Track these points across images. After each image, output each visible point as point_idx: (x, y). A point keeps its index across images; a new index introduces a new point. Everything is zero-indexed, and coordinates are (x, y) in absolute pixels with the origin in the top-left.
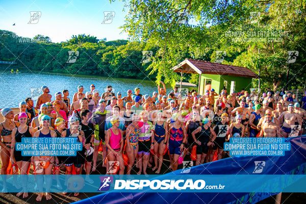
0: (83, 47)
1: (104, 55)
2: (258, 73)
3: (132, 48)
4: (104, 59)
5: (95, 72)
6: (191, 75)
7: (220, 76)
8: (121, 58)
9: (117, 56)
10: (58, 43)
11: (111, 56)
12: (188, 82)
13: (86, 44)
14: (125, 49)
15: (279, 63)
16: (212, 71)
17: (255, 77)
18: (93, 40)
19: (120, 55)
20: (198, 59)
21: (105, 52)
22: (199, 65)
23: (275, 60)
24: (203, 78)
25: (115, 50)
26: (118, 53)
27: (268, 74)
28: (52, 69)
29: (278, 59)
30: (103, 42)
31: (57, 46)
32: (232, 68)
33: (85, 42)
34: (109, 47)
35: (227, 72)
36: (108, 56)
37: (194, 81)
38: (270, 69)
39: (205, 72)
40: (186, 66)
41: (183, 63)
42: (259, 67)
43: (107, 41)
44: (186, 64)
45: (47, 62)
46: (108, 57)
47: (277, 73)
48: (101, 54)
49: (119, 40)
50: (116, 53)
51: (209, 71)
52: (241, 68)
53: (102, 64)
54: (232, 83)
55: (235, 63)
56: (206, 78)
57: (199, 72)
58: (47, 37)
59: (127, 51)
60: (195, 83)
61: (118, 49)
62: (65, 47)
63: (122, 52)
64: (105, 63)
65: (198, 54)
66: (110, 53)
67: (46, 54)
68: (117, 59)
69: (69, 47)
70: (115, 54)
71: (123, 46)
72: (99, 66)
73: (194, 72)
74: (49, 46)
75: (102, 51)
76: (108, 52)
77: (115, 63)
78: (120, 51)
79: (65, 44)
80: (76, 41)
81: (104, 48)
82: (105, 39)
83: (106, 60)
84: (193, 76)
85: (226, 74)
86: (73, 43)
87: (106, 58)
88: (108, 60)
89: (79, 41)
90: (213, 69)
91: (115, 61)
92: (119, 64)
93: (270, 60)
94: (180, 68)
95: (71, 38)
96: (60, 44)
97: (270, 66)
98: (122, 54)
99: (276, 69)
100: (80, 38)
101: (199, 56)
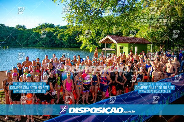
1: (59, 35)
2: (151, 41)
3: (75, 30)
4: (58, 37)
5: (54, 45)
6: (111, 44)
7: (128, 44)
8: (69, 36)
10: (30, 29)
11: (63, 35)
12: (110, 48)
13: (47, 29)
15: (162, 35)
16: (124, 41)
18: (52, 26)
19: (68, 34)
20: (115, 34)
21: (59, 33)
22: (116, 38)
23: (160, 33)
24: (119, 46)
25: (65, 32)
26: (67, 33)
27: (157, 41)
28: (28, 45)
29: (162, 32)
30: (58, 27)
32: (135, 39)
33: (47, 27)
34: (62, 30)
35: (132, 42)
36: (61, 35)
37: (113, 47)
38: (158, 38)
39: (119, 42)
40: (108, 39)
41: (106, 38)
42: (151, 37)
44: (108, 38)
45: (24, 41)
46: (61, 36)
47: (162, 40)
48: (57, 34)
50: (66, 33)
51: (121, 41)
52: (141, 39)
53: (58, 40)
54: (136, 48)
55: (137, 36)
57: (116, 42)
58: (24, 26)
59: (72, 31)
61: (67, 31)
62: (35, 31)
63: (70, 32)
65: (115, 31)
66: (62, 33)
67: (24, 36)
69: (37, 31)
70: (65, 34)
72: (56, 41)
73: (113, 42)
74: (25, 31)
75: (57, 32)
76: (61, 33)
77: (65, 39)
78: (68, 32)
81: (59, 31)
82: (59, 25)
84: (113, 44)
85: (132, 43)
86: (40, 28)
87: (60, 37)
88: (61, 38)
89: (43, 27)
90: (124, 40)
91: (66, 38)
92: (68, 40)
93: (157, 33)
94: (104, 41)
95: (38, 26)
96: (32, 30)
97: (157, 36)
98: (70, 33)
99: (161, 38)
100: (44, 26)
101: (116, 32)
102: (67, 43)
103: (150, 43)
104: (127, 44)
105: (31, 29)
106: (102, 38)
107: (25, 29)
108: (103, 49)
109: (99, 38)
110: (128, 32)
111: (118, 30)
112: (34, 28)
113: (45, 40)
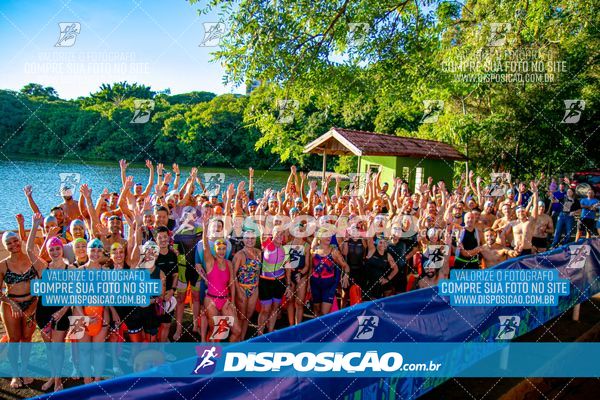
0: (124, 108)
1: (168, 122)
2: (465, 152)
3: (221, 109)
4: (166, 130)
6: (338, 158)
7: (395, 158)
8: (201, 127)
9: (192, 123)
10: (71, 101)
11: (180, 125)
12: (333, 171)
13: (129, 100)
14: (209, 111)
15: (502, 133)
16: (382, 150)
17: (458, 159)
18: (144, 93)
19: (197, 121)
20: (351, 126)
21: (168, 117)
22: (357, 139)
23: (494, 127)
24: (365, 163)
25: (188, 113)
26: (194, 117)
27: (483, 152)
28: (63, 152)
29: (498, 124)
30: (164, 96)
31: (72, 106)
32: (417, 143)
33: (127, 97)
34: (177, 106)
35: (408, 151)
36: (174, 124)
37: (344, 168)
38: (486, 143)
39: (368, 152)
40: (332, 141)
41: (326, 137)
42: (466, 139)
43: (172, 95)
44: (332, 137)
45: (50, 139)
46: (175, 127)
47: (498, 150)
48: (161, 122)
49: (195, 93)
50: (191, 117)
51: (375, 149)
52: (433, 143)
53: (163, 140)
54: (419, 171)
55: (422, 134)
56: (369, 163)
57: (357, 152)
58: (50, 89)
59: (212, 113)
61: (195, 110)
62: (87, 109)
63: (203, 115)
64: (168, 139)
65: (351, 118)
66: (179, 117)
68: (193, 130)
69: (95, 108)
70: (188, 120)
71: (204, 104)
72: (158, 144)
73: (347, 152)
74: (55, 106)
75: (163, 114)
76: (175, 116)
77: (187, 138)
78: (198, 115)
79: (87, 101)
80: (109, 94)
81: (168, 109)
82: (168, 91)
83: (170, 132)
84: (344, 161)
85: (407, 155)
86: (103, 99)
87: (170, 129)
88: (175, 132)
89: (115, 95)
90: (383, 146)
91: (189, 134)
92: (196, 140)
93: (484, 127)
94: (321, 146)
95: (100, 91)
96: (77, 102)
97: (485, 138)
98: (203, 119)
99: (495, 144)
100: (118, 90)
101: (353, 120)
102: (192, 149)
103: (463, 158)
104: (393, 160)
105: (75, 99)
106: (310, 140)
107: (53, 99)
108: (312, 173)
109: (298, 136)
110: (391, 120)
111: (360, 115)
112: (85, 96)
113: (122, 140)
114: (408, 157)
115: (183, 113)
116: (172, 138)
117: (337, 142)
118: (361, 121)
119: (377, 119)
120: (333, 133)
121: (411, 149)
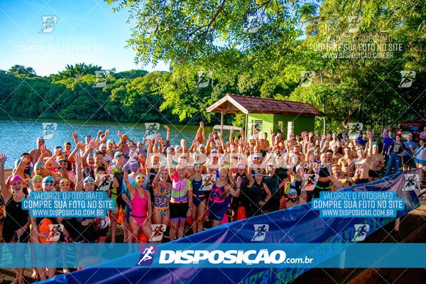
0: (83, 82)
1: (114, 92)
2: (323, 110)
4: (113, 97)
5: (102, 116)
6: (235, 116)
7: (273, 115)
8: (137, 94)
9: (131, 92)
10: (45, 77)
11: (122, 94)
12: (231, 125)
13: (86, 76)
14: (143, 83)
15: (348, 96)
16: (263, 109)
17: (319, 115)
19: (135, 91)
20: (244, 93)
21: (114, 88)
22: (245, 102)
23: (343, 92)
24: (251, 119)
25: (128, 85)
26: (133, 87)
27: (336, 110)
28: (39, 114)
29: (346, 90)
30: (111, 73)
31: (45, 81)
32: (288, 104)
33: (85, 74)
34: (120, 80)
35: (282, 110)
36: (119, 93)
37: (239, 123)
38: (338, 104)
39: (253, 111)
40: (227, 103)
41: (223, 100)
42: (323, 101)
43: (117, 72)
44: (227, 101)
45: (30, 104)
46: (119, 95)
47: (347, 109)
48: (109, 91)
49: (133, 71)
50: (130, 88)
51: (258, 109)
52: (300, 104)
53: (111, 105)
54: (290, 124)
55: (293, 97)
56: (254, 119)
57: (245, 111)
58: (30, 69)
59: (145, 85)
60: (241, 125)
61: (133, 83)
62: (57, 83)
63: (139, 86)
64: (114, 103)
65: (243, 87)
66: (121, 88)
67: (29, 92)
68: (132, 97)
69: (62, 82)
70: (128, 90)
71: (140, 78)
72: (107, 107)
73: (239, 112)
74: (34, 81)
75: (110, 86)
76: (119, 87)
77: (128, 103)
78: (135, 86)
79: (61, 76)
80: (73, 72)
81: (114, 82)
82: (114, 69)
83: (116, 99)
84: (238, 116)
85: (281, 113)
86: (68, 76)
87: (116, 96)
88: (120, 99)
89: (76, 73)
90: (263, 106)
91: (129, 100)
92: (134, 104)
93: (336, 92)
94: (219, 107)
95: (65, 70)
96: (49, 78)
97: (337, 100)
98: (139, 89)
99: (344, 104)
100: (78, 69)
101: (245, 89)
102: (131, 111)
103: (322, 114)
104: (271, 116)
105: (48, 76)
106: (214, 102)
107: (32, 76)
108: (216, 127)
109: (206, 100)
110: (272, 88)
111: (250, 85)
112: (55, 74)
113: (82, 104)
114: (282, 114)
115: (125, 85)
116: (117, 103)
117: (231, 105)
118: (251, 89)
119: (262, 88)
120: (228, 98)
121: (284, 108)
